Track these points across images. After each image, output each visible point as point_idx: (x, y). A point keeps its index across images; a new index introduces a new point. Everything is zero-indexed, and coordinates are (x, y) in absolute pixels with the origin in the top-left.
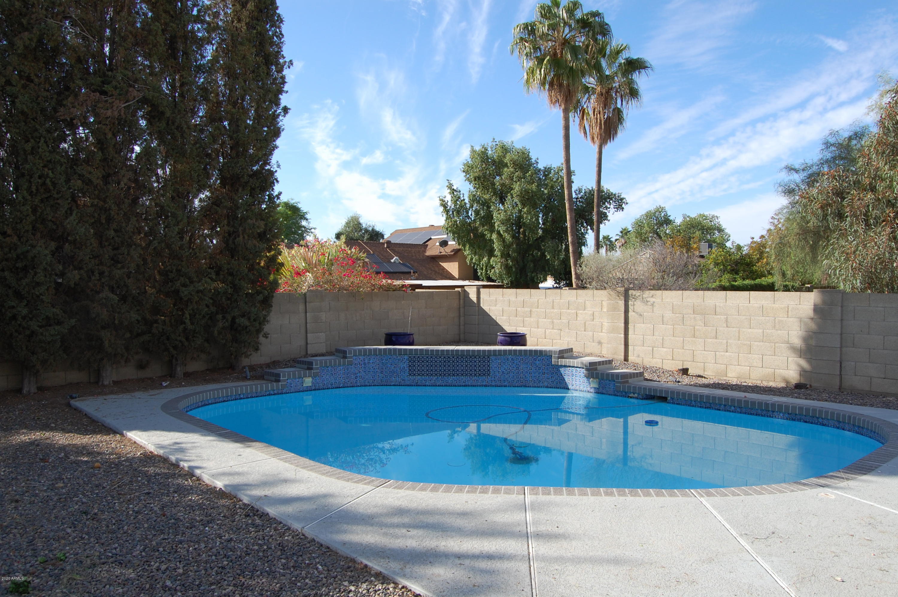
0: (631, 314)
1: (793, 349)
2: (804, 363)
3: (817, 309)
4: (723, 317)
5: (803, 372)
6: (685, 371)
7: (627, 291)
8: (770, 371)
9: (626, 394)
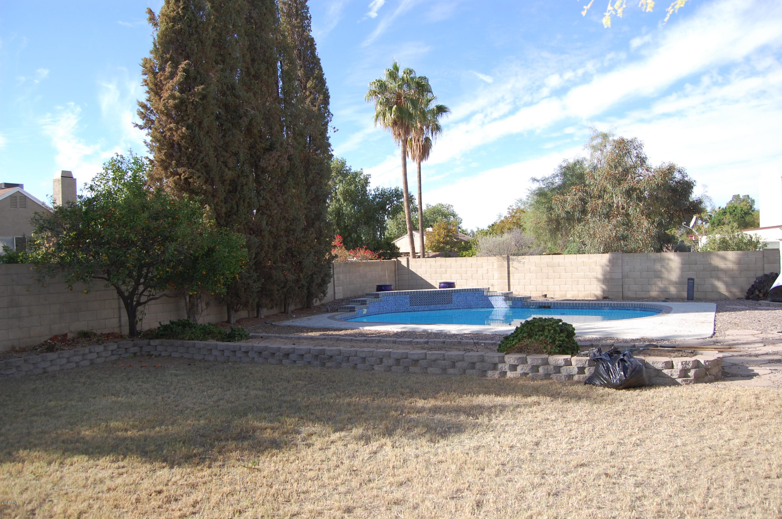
0: (511, 269)
1: (598, 280)
2: (604, 287)
3: (610, 261)
4: (563, 268)
5: (604, 291)
6: (545, 296)
7: (508, 257)
8: (589, 292)
9: (528, 307)
